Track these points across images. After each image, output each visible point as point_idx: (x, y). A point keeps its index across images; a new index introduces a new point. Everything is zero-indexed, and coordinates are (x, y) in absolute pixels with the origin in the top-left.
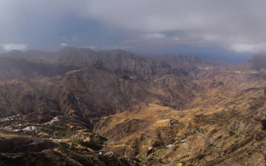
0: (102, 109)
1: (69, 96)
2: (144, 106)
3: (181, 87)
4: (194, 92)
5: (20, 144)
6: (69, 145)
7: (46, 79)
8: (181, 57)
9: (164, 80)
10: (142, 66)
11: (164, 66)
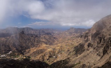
0: (26, 47)
1: (13, 44)
2: (41, 45)
3: (50, 38)
4: (54, 40)
5: (3, 61)
6: (19, 60)
7: (4, 38)
8: (48, 29)
9: (44, 37)
10: (36, 32)
11: (43, 32)
